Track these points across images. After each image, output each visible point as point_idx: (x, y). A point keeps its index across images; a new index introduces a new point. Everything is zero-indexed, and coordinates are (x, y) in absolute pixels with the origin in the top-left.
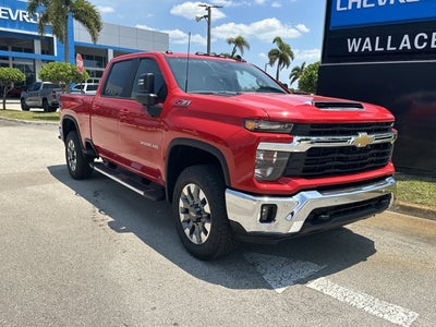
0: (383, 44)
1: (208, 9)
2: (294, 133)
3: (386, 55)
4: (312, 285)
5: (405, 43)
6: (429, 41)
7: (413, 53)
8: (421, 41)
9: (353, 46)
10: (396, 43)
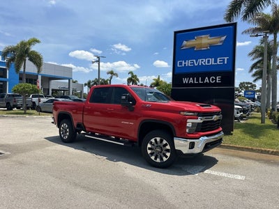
0: (198, 80)
1: (98, 58)
2: (198, 116)
3: (199, 85)
4: (206, 172)
5: (207, 80)
6: (216, 80)
7: (210, 84)
8: (213, 80)
9: (185, 81)
10: (203, 80)
